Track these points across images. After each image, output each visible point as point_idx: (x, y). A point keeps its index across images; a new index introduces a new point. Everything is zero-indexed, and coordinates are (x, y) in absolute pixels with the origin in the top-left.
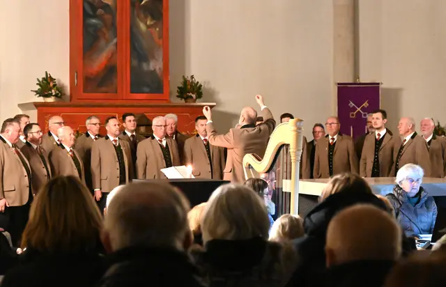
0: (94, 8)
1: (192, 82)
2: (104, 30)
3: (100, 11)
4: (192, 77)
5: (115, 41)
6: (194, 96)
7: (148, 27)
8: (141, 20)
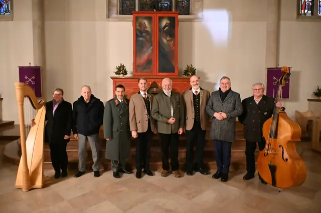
0: (141, 32)
1: (191, 68)
2: (146, 43)
3: (144, 34)
4: (191, 65)
5: (152, 48)
6: (190, 74)
7: (168, 41)
8: (164, 38)
